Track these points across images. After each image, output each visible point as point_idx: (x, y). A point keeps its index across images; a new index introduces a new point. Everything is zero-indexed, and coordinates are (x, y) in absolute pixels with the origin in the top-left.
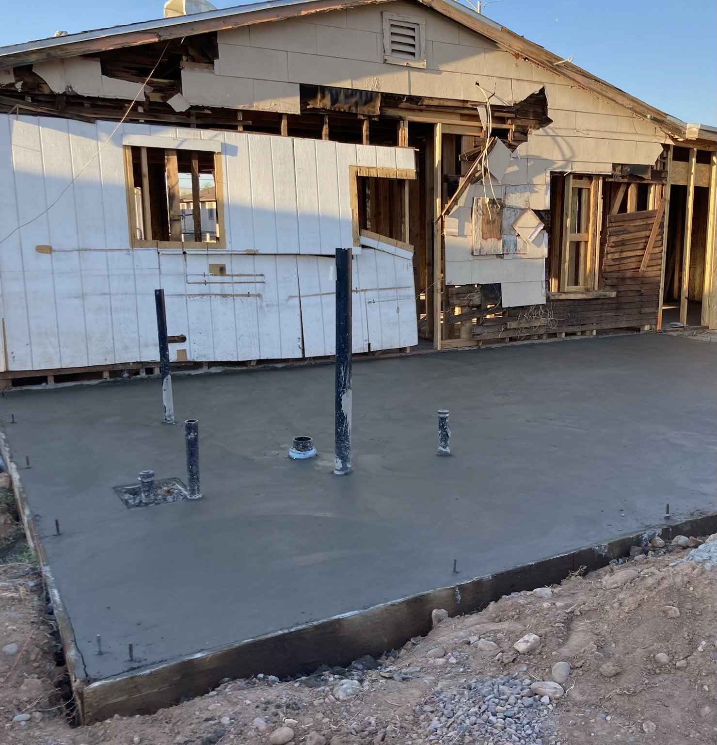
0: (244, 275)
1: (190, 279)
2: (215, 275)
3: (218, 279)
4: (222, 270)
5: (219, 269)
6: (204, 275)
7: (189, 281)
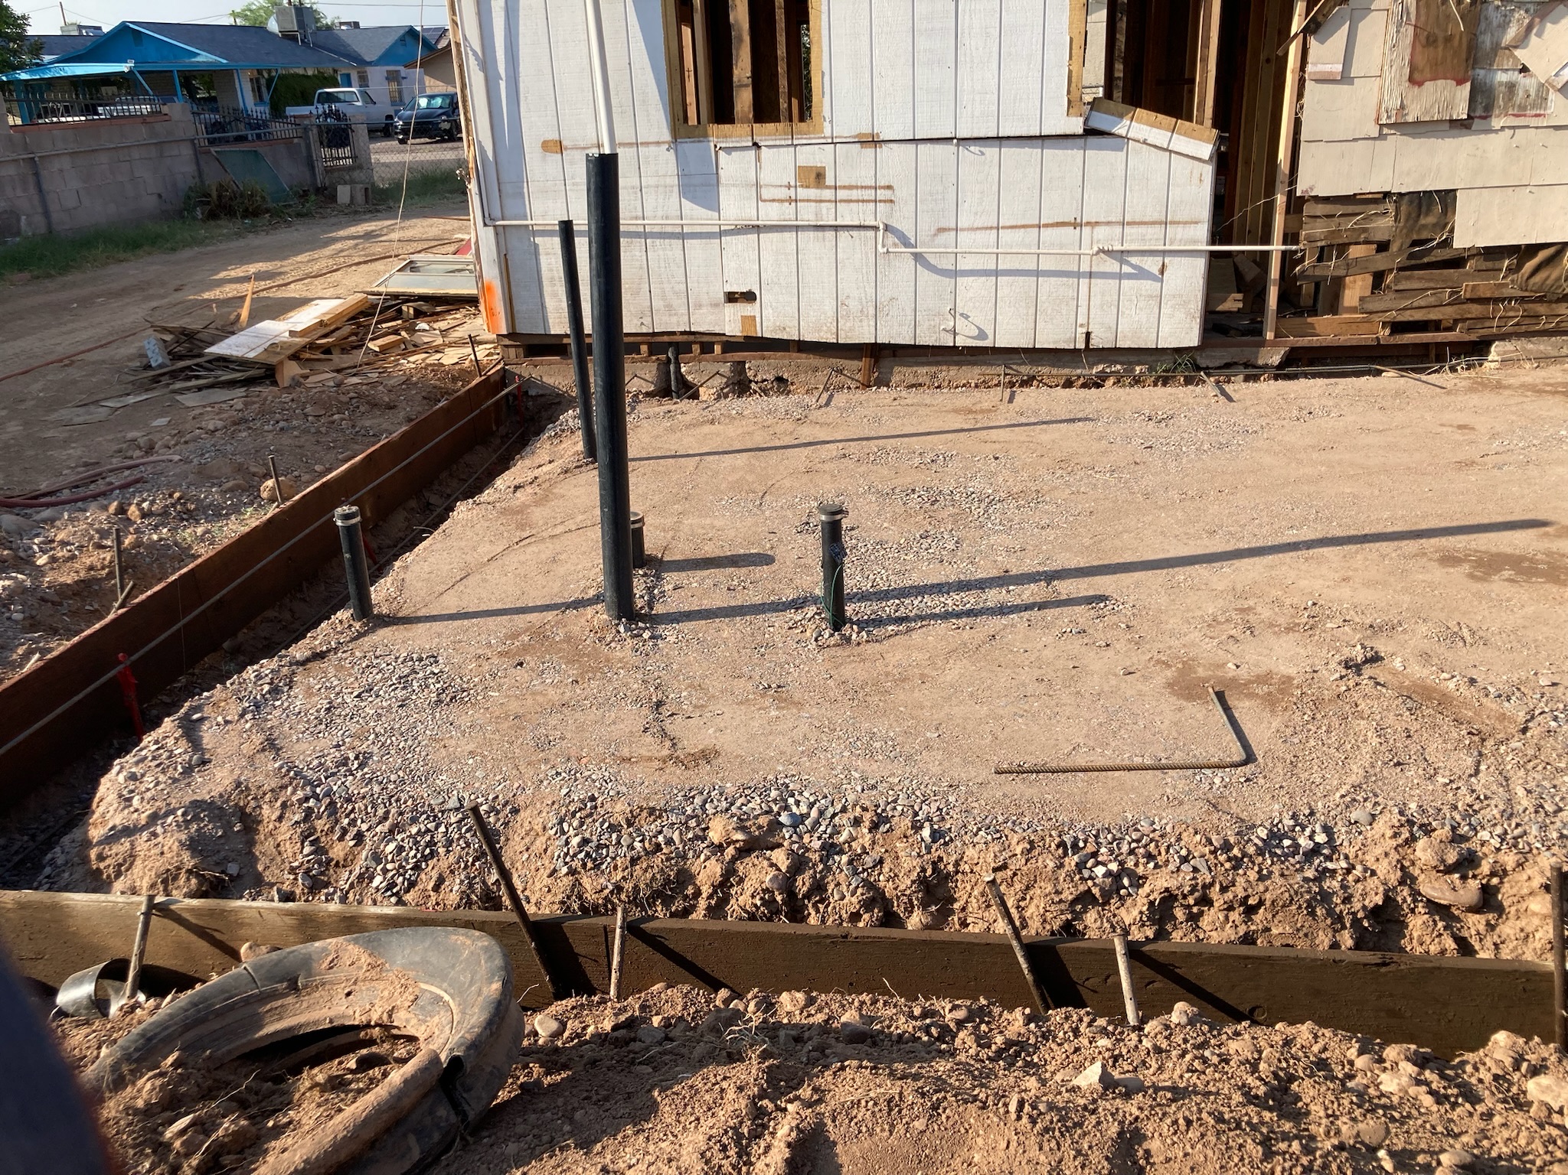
0: (857, 187)
1: (766, 193)
2: (808, 187)
3: (813, 193)
4: (819, 176)
5: (813, 176)
6: (789, 187)
7: (764, 197)
